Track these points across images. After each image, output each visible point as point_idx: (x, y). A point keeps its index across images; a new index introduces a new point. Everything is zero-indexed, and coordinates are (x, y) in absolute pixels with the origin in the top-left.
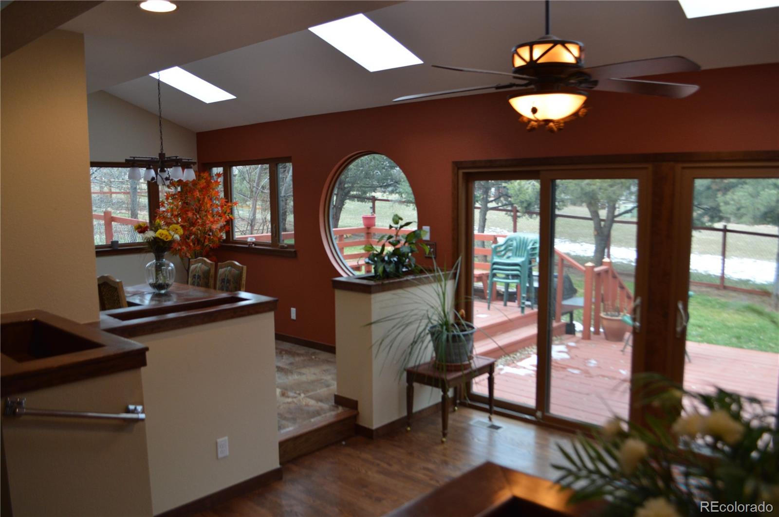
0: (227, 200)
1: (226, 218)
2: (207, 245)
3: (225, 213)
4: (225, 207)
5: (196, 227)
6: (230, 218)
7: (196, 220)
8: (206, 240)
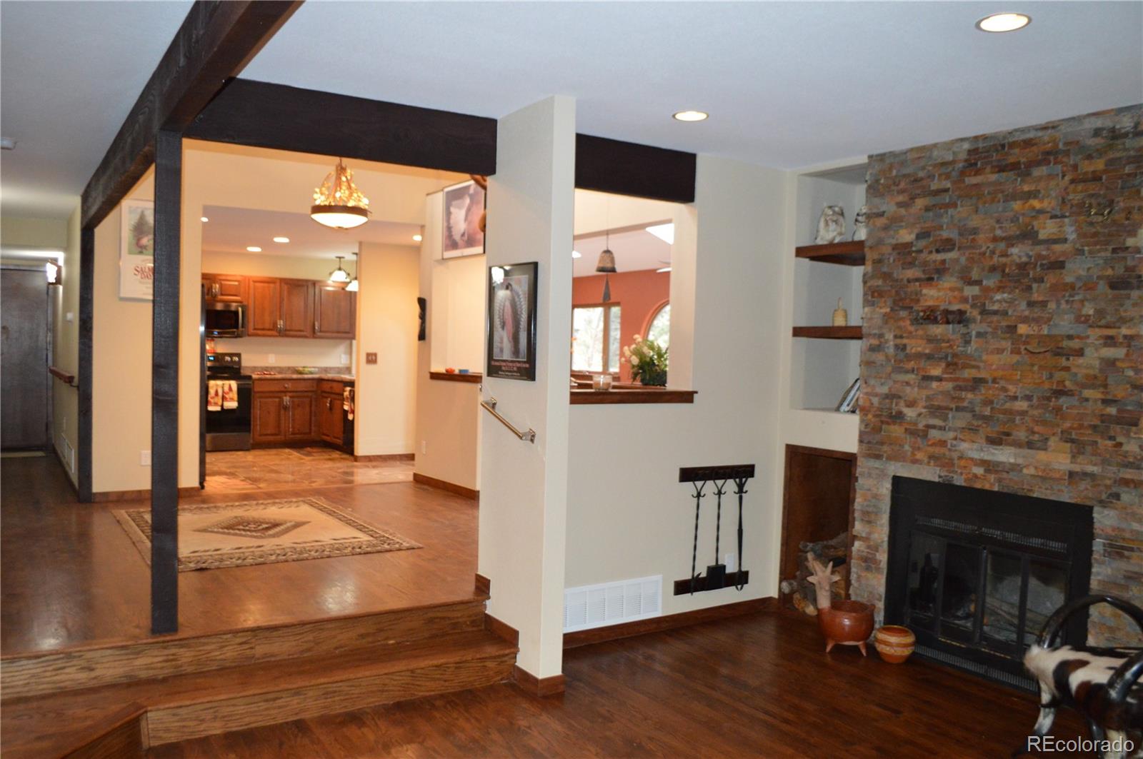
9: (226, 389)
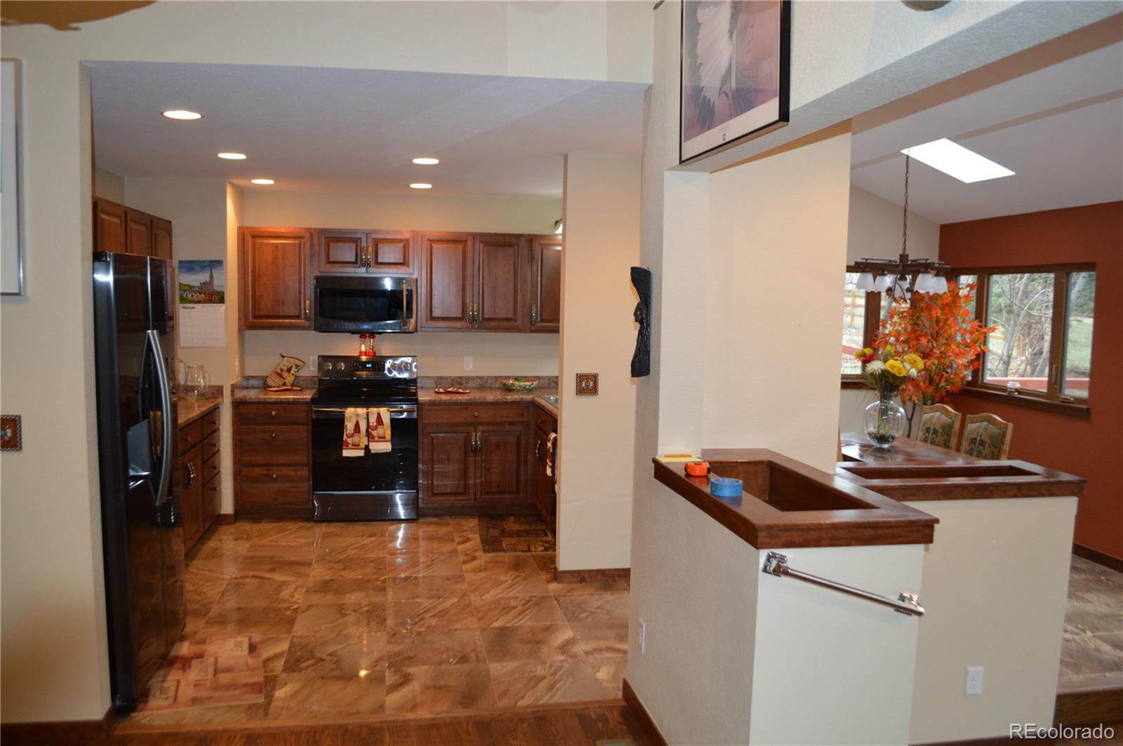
0: (980, 324)
1: (977, 350)
2: (942, 387)
3: (976, 342)
4: (977, 333)
5: (932, 360)
6: (981, 350)
7: (932, 350)
8: (943, 380)
9: (373, 420)
